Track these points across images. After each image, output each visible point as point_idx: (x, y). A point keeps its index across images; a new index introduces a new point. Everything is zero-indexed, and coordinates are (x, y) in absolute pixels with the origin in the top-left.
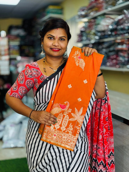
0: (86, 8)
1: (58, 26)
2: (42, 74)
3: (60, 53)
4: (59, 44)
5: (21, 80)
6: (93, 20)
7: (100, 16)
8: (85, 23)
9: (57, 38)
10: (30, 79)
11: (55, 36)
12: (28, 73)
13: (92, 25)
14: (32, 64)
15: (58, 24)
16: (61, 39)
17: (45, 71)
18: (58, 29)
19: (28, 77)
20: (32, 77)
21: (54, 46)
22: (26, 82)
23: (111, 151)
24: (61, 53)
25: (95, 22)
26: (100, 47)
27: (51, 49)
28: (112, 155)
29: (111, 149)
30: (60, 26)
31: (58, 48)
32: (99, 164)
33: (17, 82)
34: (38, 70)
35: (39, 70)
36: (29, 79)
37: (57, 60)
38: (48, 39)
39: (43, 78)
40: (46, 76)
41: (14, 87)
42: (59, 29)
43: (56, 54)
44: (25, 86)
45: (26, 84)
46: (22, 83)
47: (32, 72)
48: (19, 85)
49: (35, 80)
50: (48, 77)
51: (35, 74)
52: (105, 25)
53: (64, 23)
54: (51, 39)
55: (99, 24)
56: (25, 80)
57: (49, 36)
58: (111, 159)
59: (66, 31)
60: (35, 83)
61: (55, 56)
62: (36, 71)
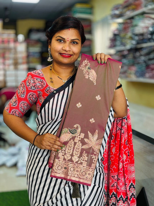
0: (121, 6)
1: (69, 25)
2: (48, 86)
3: (71, 59)
4: (70, 48)
5: (21, 93)
6: (129, 21)
7: (137, 15)
8: (120, 24)
9: (68, 41)
10: (33, 91)
11: (65, 38)
12: (30, 83)
13: (128, 27)
14: (35, 72)
15: (70, 23)
16: (73, 42)
17: (52, 82)
18: (69, 30)
19: (30, 89)
20: (35, 89)
21: (64, 50)
22: (28, 96)
23: (132, 182)
24: (73, 59)
25: (131, 23)
26: (138, 54)
27: (61, 54)
28: (132, 186)
29: (131, 180)
30: (72, 26)
31: (69, 54)
32: (118, 199)
33: (17, 95)
34: (43, 80)
35: (45, 80)
36: (31, 91)
37: (67, 69)
38: (57, 41)
39: (49, 90)
40: (53, 87)
41: (14, 103)
42: (71, 29)
43: (66, 61)
44: (27, 101)
45: (28, 98)
46: (23, 96)
47: (35, 82)
48: (20, 100)
49: (39, 93)
50: (55, 89)
51: (39, 85)
52: (144, 27)
53: (78, 21)
54: (60, 41)
55: (136, 26)
56: (26, 93)
57: (59, 38)
58: (132, 192)
59: (79, 32)
60: (38, 96)
61: (65, 63)
62: (40, 81)
